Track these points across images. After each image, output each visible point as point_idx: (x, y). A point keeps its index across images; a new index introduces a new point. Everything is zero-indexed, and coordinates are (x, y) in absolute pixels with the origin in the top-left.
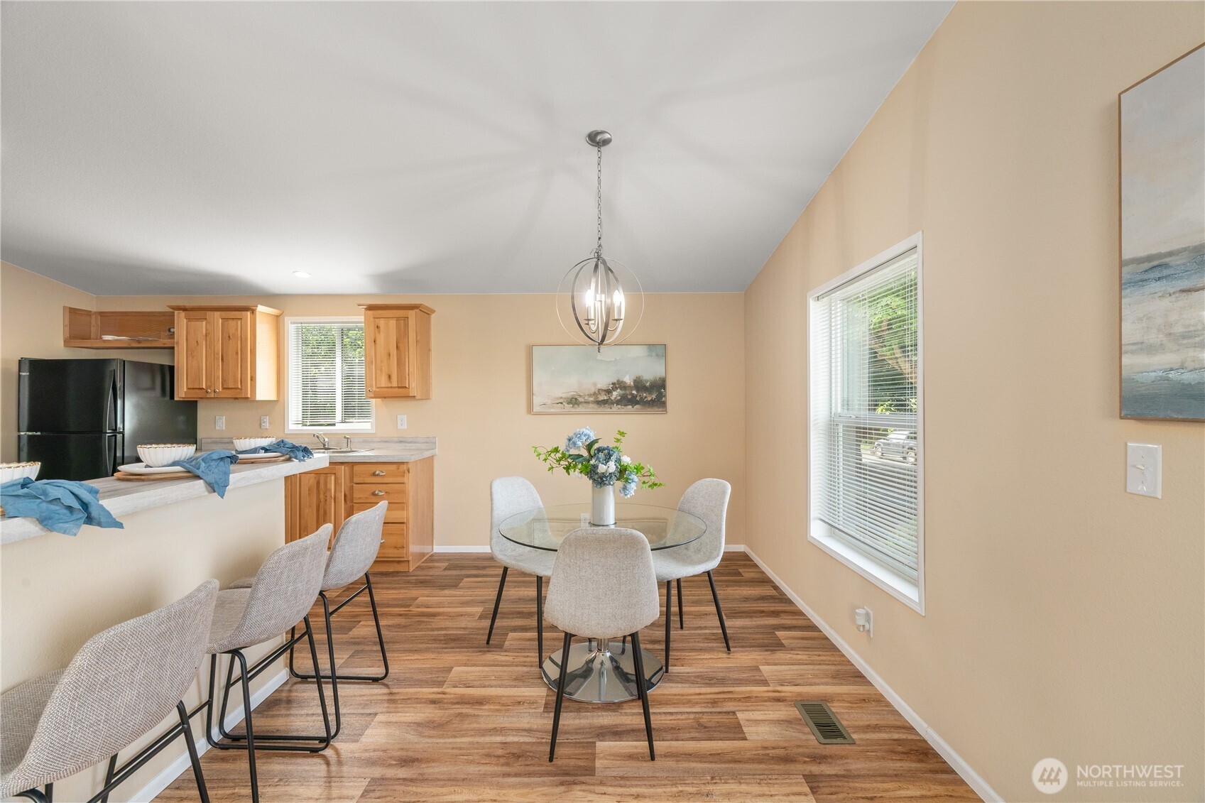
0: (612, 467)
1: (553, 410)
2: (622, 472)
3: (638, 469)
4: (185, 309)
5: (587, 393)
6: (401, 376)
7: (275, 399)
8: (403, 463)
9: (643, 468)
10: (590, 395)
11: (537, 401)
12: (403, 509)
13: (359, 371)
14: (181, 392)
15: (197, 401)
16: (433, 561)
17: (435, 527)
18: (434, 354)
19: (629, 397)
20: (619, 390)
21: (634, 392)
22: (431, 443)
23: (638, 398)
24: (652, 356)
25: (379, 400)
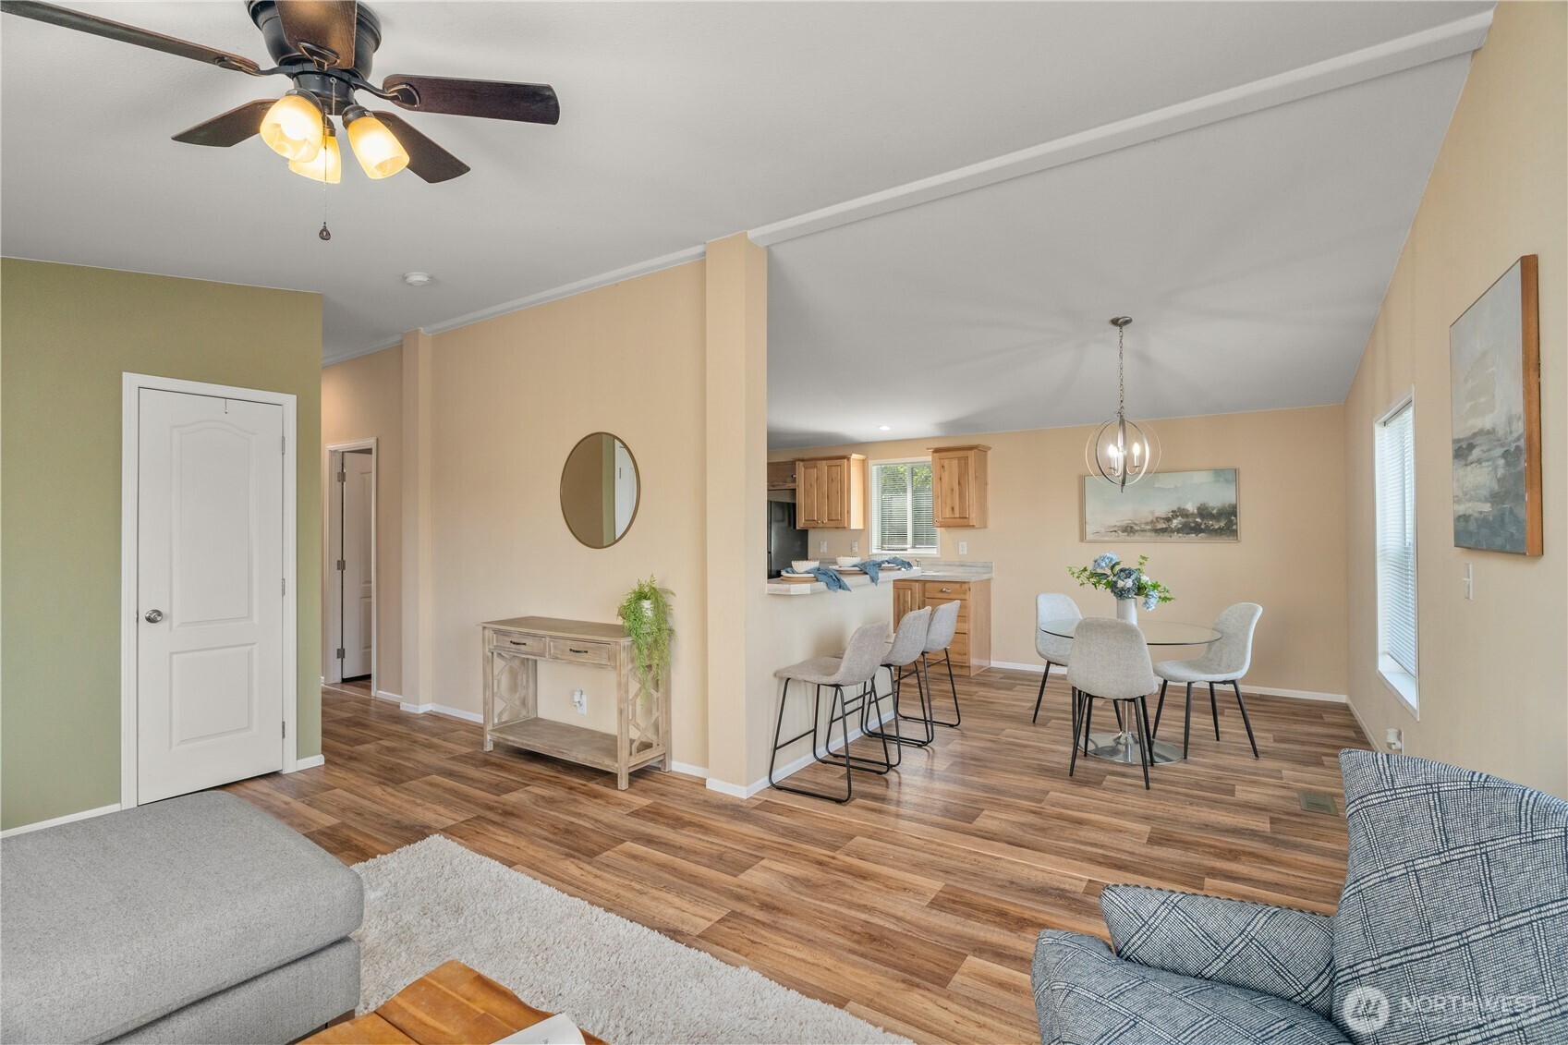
0: (1129, 583)
1: (1106, 539)
2: (1140, 589)
3: (1155, 587)
4: (803, 460)
5: (1143, 521)
6: (962, 509)
7: (862, 528)
8: (965, 582)
9: (1159, 586)
10: (1147, 524)
11: (1090, 529)
12: (965, 622)
13: (926, 503)
14: (800, 524)
15: (807, 531)
16: (990, 672)
17: (992, 644)
18: (989, 486)
19: (1193, 525)
20: (1180, 518)
21: (1198, 520)
22: (988, 568)
23: (1203, 527)
24: (1219, 481)
25: (943, 529)
